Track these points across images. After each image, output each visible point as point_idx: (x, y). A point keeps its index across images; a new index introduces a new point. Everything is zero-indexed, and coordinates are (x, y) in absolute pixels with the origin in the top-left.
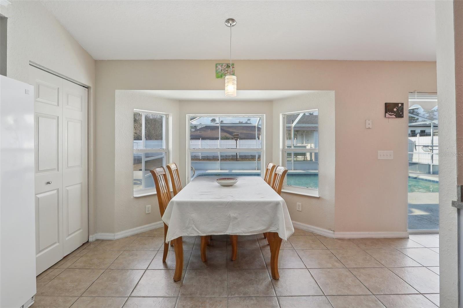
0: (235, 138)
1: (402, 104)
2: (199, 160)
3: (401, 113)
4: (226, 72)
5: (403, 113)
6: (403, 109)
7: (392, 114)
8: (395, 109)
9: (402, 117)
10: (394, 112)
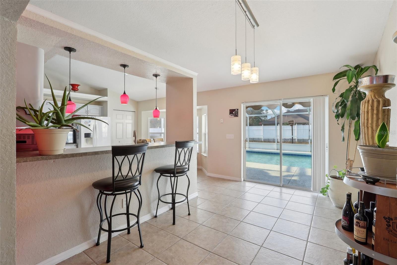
0: (290, 124)
1: (238, 109)
2: (262, 142)
6: (238, 112)
7: (233, 115)
8: (234, 113)
9: (238, 116)
10: (233, 114)
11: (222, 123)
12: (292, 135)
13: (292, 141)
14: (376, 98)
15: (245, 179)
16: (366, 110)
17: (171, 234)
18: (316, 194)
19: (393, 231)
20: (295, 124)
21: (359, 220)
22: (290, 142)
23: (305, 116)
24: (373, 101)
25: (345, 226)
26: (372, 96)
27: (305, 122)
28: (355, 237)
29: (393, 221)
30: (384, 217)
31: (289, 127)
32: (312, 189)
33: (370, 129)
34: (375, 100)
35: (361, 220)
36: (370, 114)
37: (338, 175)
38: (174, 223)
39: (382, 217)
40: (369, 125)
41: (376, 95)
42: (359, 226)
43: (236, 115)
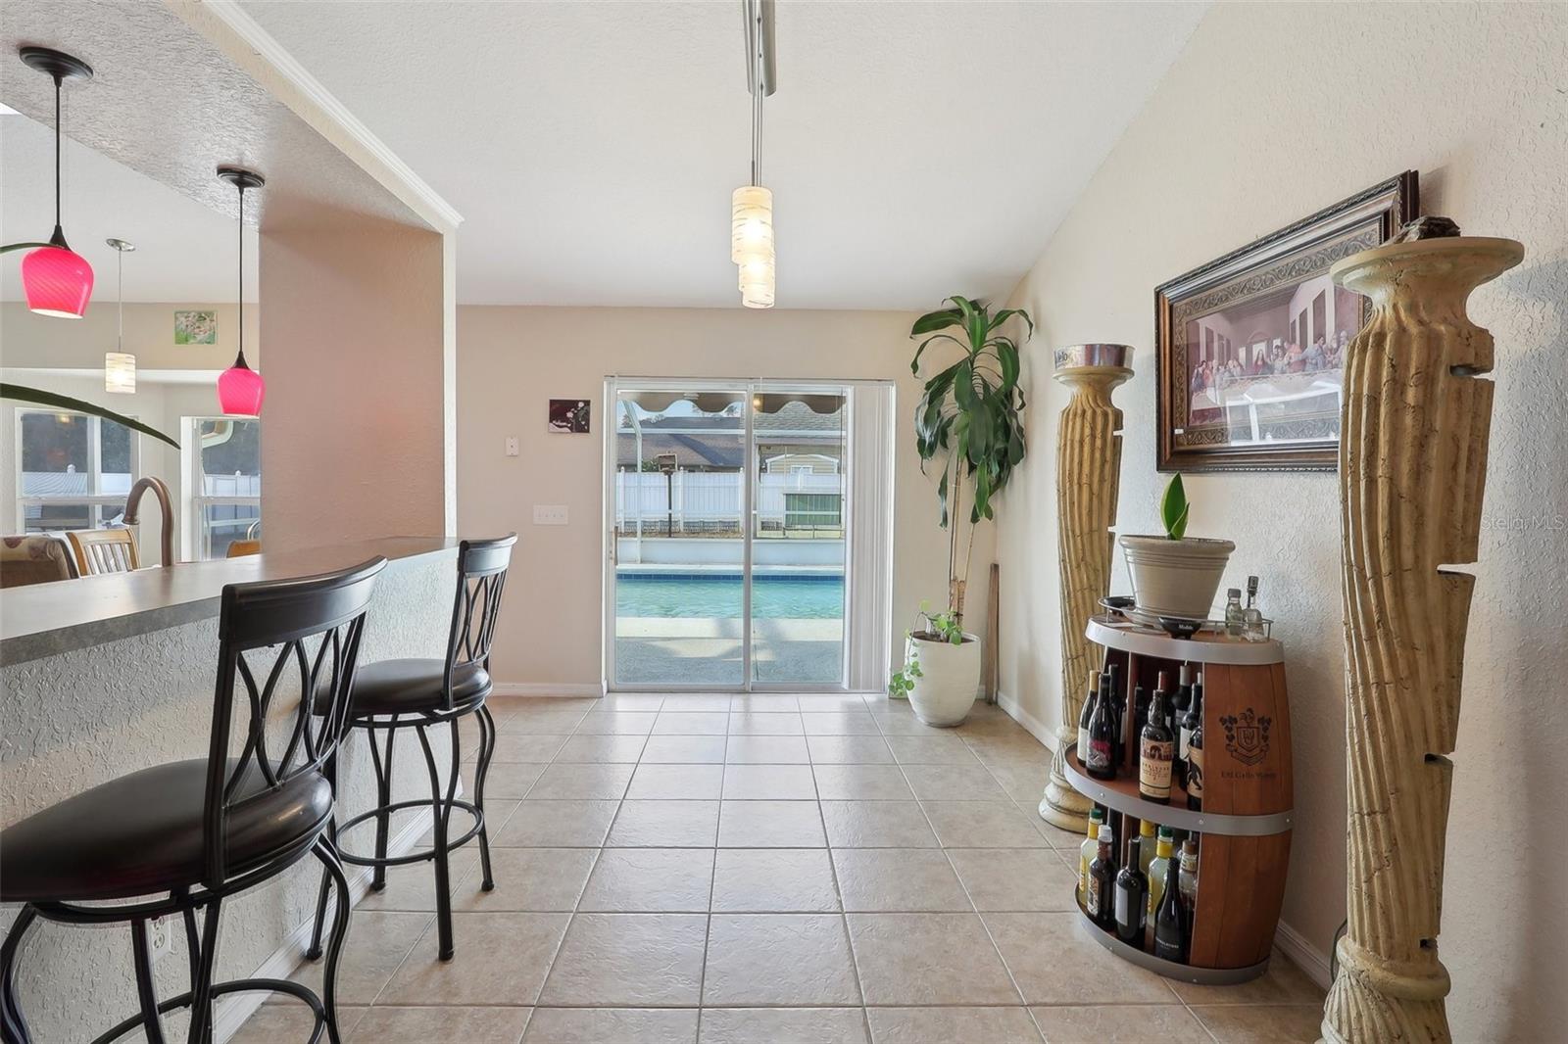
0: (662, 466)
1: (587, 403)
3: (583, 423)
4: (197, 331)
5: (588, 424)
6: (587, 413)
7: (564, 424)
8: (569, 414)
9: (588, 431)
10: (567, 420)
11: (512, 456)
12: (670, 508)
13: (668, 529)
14: (1099, 406)
15: (613, 683)
16: (1077, 437)
17: (471, 1009)
18: (856, 699)
19: (1240, 750)
20: (679, 467)
21: (1157, 740)
22: (661, 533)
23: (693, 440)
24: (1094, 412)
25: (1101, 767)
26: (1090, 399)
27: (694, 463)
28: (1147, 791)
29: (1238, 725)
30: (1221, 720)
31: (660, 479)
32: (845, 685)
33: (1085, 489)
34: (1099, 411)
35: (1160, 741)
36: (1087, 448)
37: (928, 630)
38: (446, 953)
39: (1218, 719)
40: (1085, 480)
41: (1098, 397)
42: (1160, 757)
43: (581, 425)
